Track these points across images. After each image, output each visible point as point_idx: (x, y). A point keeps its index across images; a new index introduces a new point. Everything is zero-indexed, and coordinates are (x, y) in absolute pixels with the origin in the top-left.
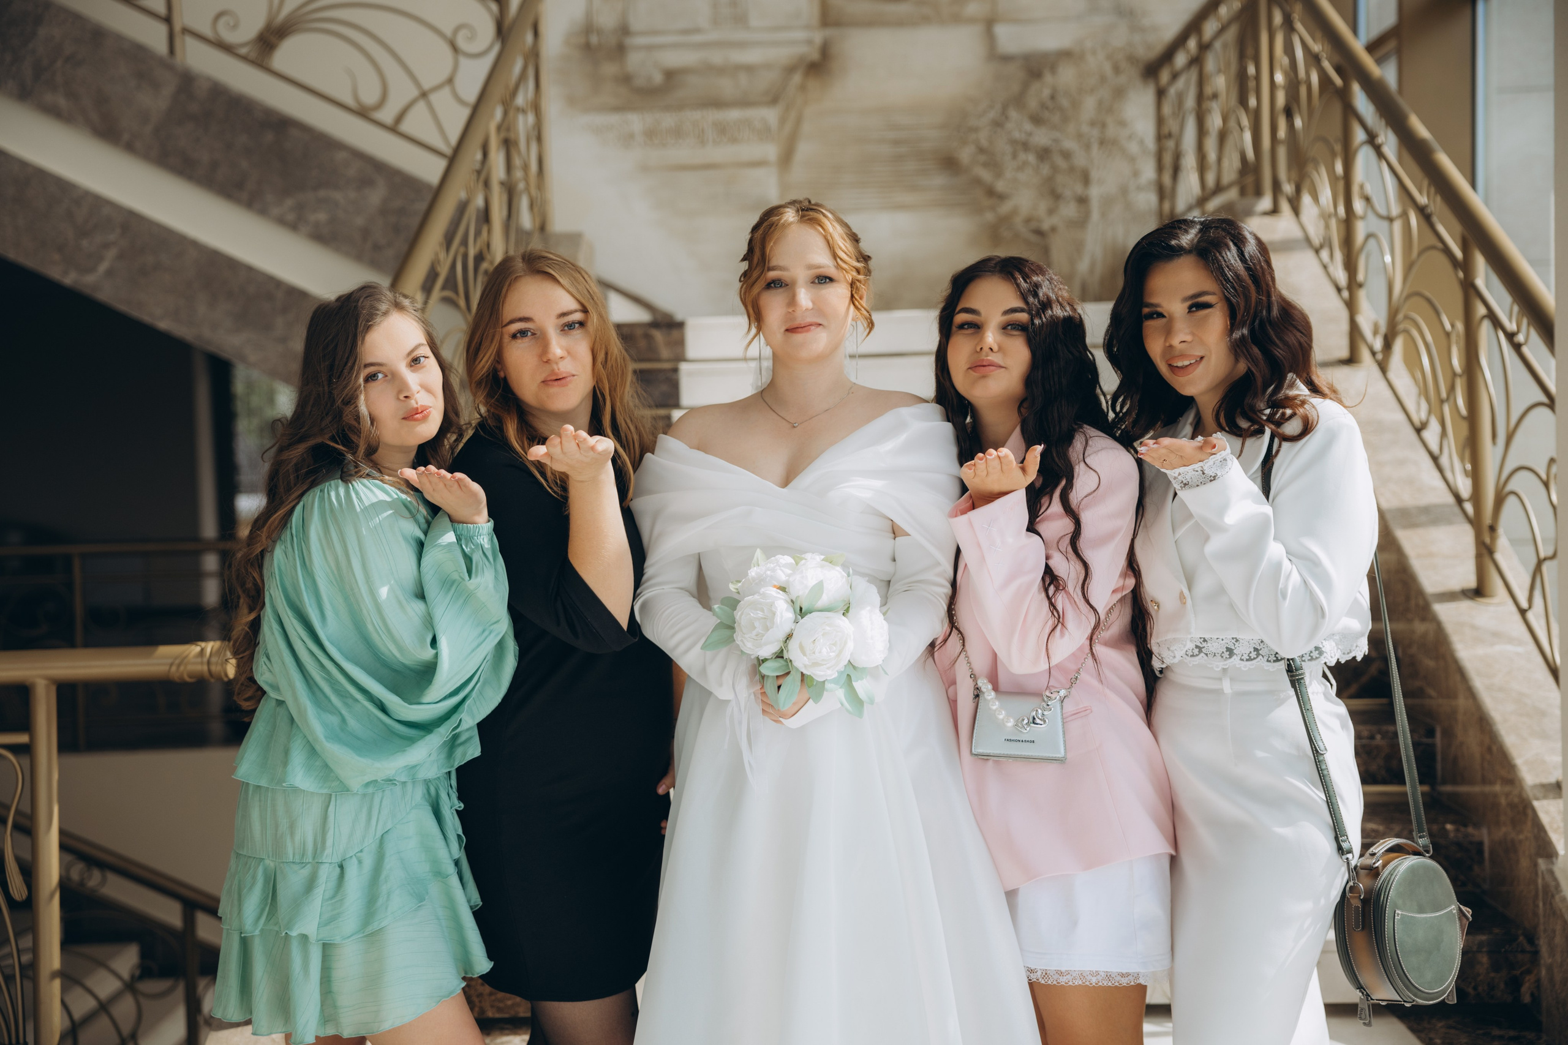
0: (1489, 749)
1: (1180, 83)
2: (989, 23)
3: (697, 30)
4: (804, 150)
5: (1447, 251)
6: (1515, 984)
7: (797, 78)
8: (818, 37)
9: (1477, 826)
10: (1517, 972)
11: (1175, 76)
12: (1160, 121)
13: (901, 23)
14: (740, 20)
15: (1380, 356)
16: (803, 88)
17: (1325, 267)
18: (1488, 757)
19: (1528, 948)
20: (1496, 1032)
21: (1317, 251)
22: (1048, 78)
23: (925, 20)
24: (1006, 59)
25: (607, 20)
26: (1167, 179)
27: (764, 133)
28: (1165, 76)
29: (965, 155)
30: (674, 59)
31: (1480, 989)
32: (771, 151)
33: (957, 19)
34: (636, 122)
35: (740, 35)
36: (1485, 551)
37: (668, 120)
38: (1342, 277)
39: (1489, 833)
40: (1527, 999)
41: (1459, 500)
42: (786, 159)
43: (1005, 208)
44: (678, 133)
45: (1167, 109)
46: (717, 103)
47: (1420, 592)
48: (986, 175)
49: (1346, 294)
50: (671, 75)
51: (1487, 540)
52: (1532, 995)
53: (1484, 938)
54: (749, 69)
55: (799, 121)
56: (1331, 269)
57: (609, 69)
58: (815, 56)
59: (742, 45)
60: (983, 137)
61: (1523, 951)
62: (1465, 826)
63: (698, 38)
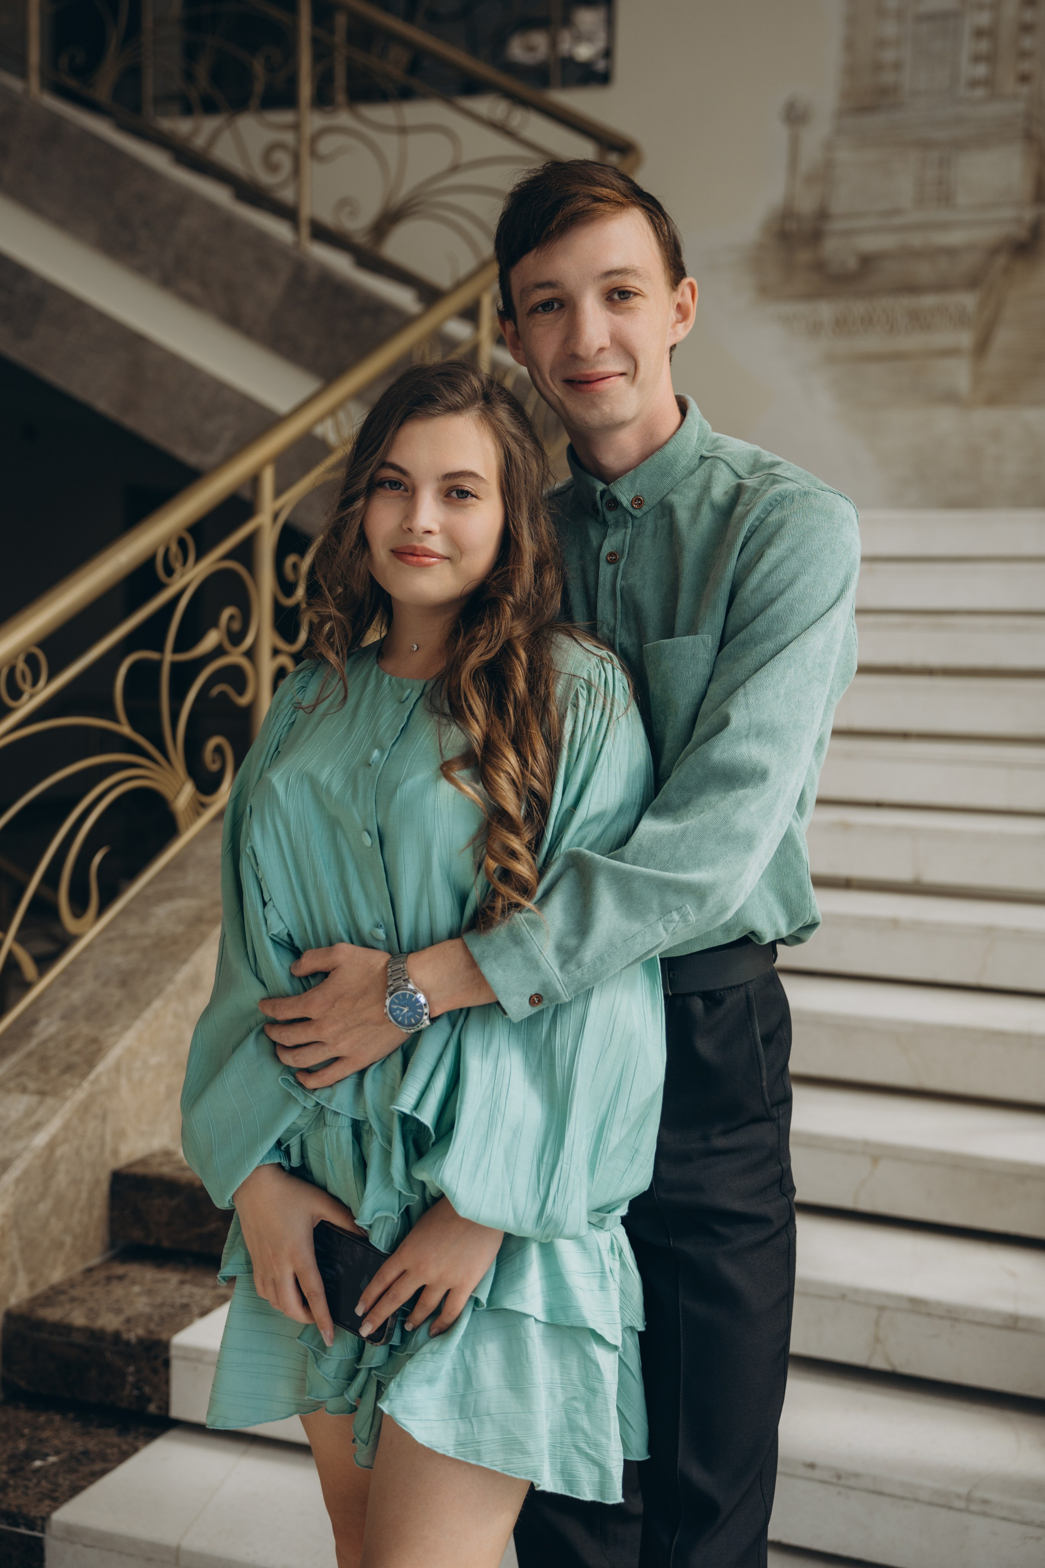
3: (897, 212)
4: (1003, 337)
7: (1001, 260)
8: (1030, 214)
14: (946, 198)
16: (1007, 271)
25: (806, 204)
27: (961, 320)
30: (870, 243)
32: (965, 339)
34: (826, 310)
35: (945, 215)
37: (859, 308)
42: (982, 347)
44: (868, 322)
46: (912, 288)
50: (867, 261)
54: (950, 252)
55: (1000, 306)
57: (804, 256)
58: (1024, 235)
59: (944, 226)
63: (897, 221)
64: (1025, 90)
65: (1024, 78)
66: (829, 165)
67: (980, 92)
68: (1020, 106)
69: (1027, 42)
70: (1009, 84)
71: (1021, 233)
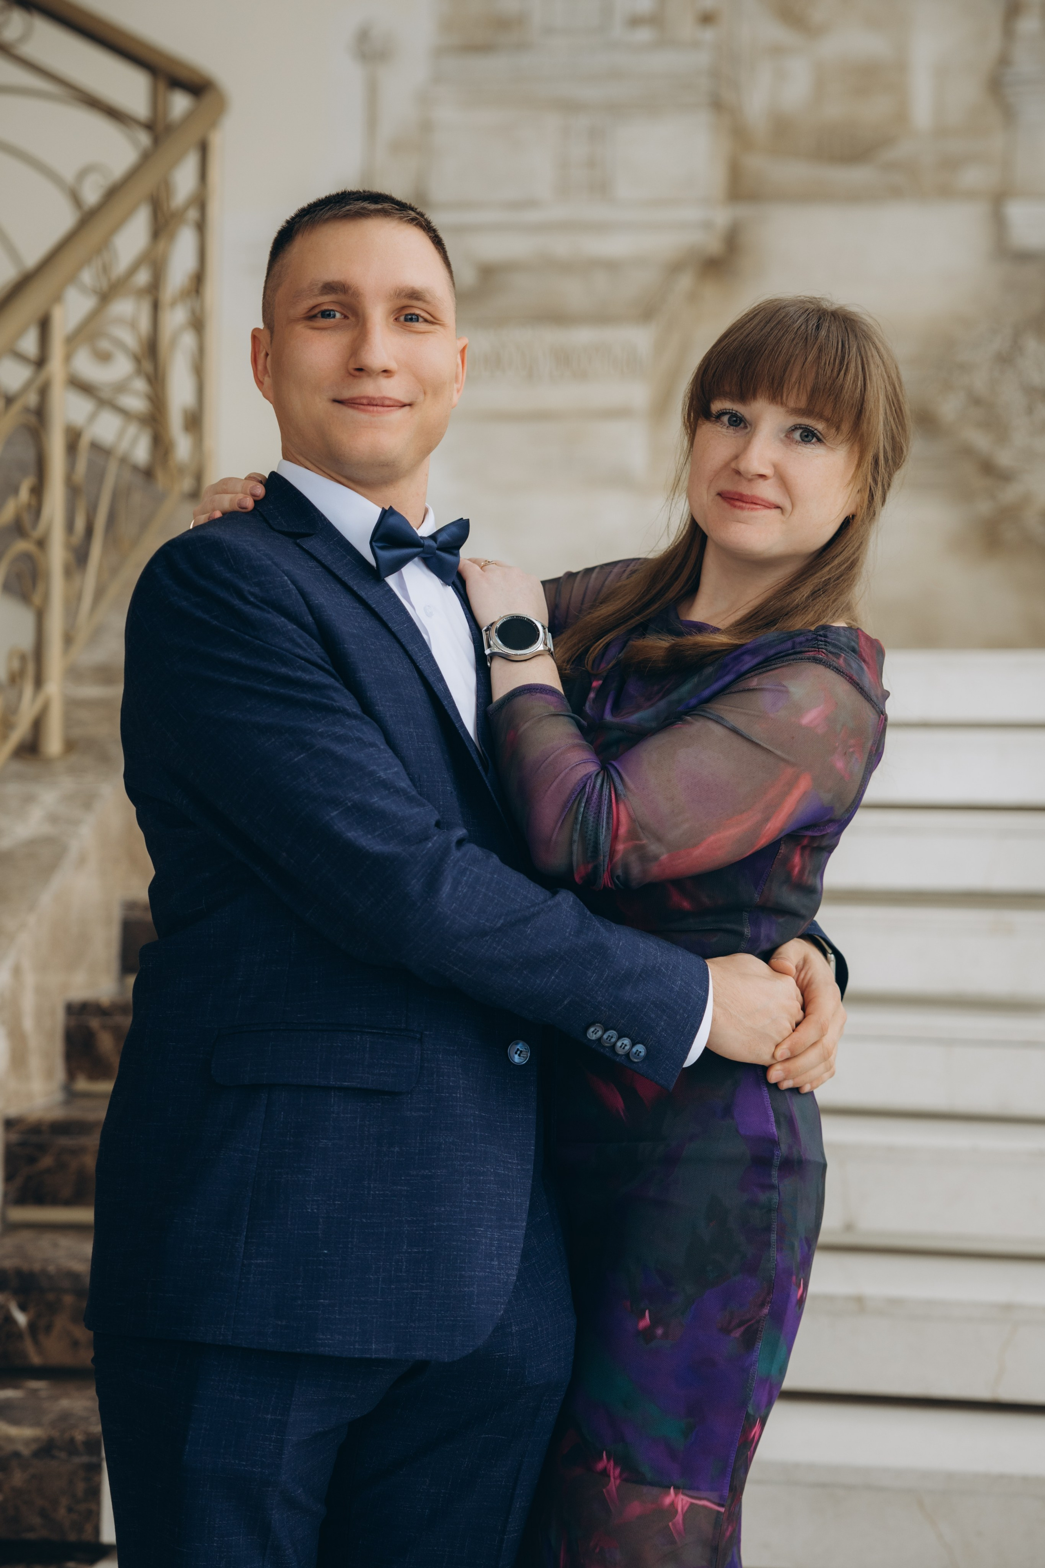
2: (999, 199)
3: (531, 204)
7: (685, 282)
8: (722, 217)
14: (600, 187)
16: (693, 297)
23: (895, 193)
24: (1023, 257)
27: (629, 366)
29: (949, 408)
32: (640, 396)
33: (946, 193)
35: (599, 212)
43: (1010, 494)
46: (558, 317)
48: (981, 441)
54: (610, 266)
58: (715, 247)
59: (600, 228)
60: (979, 381)
63: (532, 216)
64: (708, 35)
65: (707, 19)
66: (426, 127)
67: (644, 35)
68: (702, 59)
70: (686, 28)
71: (713, 245)
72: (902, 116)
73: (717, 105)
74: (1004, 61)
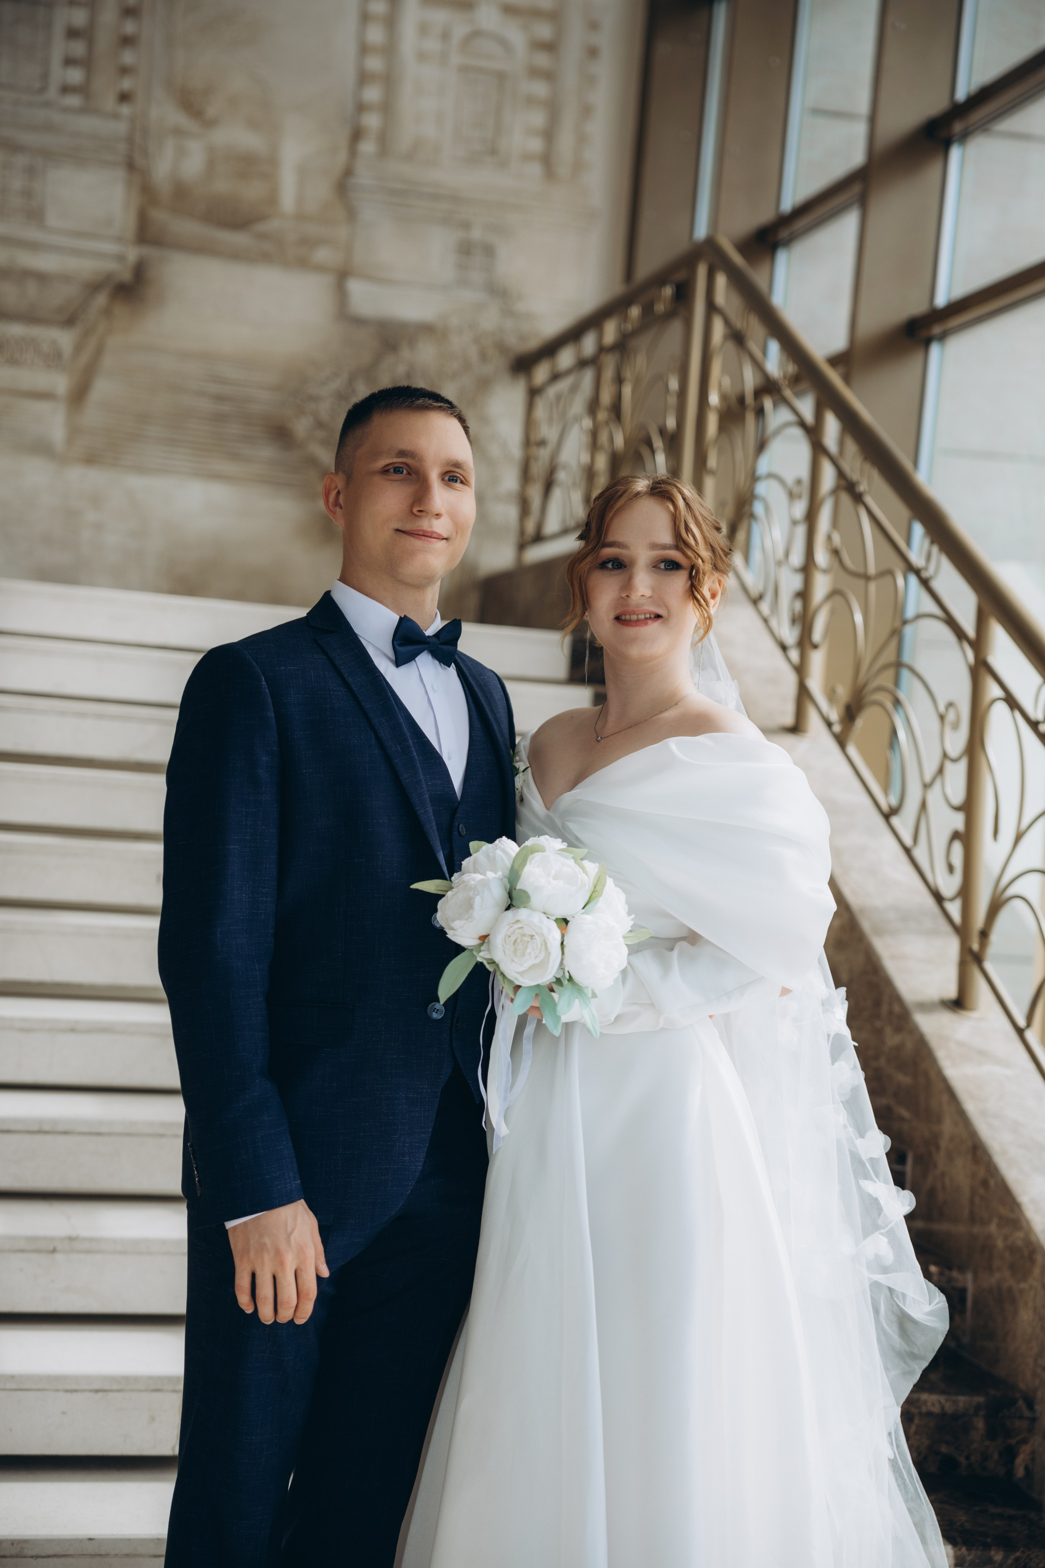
0: (985, 1183)
1: (563, 385)
2: (342, 275)
4: (103, 389)
5: (951, 622)
6: (1010, 1454)
7: (101, 299)
8: (132, 254)
9: (962, 1269)
10: (1013, 1441)
11: (555, 377)
12: (529, 423)
13: (236, 256)
14: (34, 215)
15: (837, 728)
16: (107, 312)
17: (766, 621)
18: (982, 1191)
19: (1027, 1413)
20: (993, 1510)
21: (755, 601)
22: (406, 353)
23: (266, 258)
24: (359, 322)
26: (535, 493)
27: (53, 359)
28: (541, 373)
29: (301, 427)
31: (973, 1458)
32: (60, 383)
33: (303, 264)
35: (32, 234)
36: (969, 958)
38: (790, 635)
39: (976, 1278)
40: (1020, 1472)
41: (939, 898)
42: (78, 396)
45: (541, 411)
47: (896, 998)
49: (794, 655)
51: (975, 947)
52: (1026, 1468)
53: (981, 1399)
54: (42, 278)
55: (99, 352)
56: (774, 623)
58: (126, 276)
59: (34, 246)
61: (1021, 1417)
62: (950, 1268)
64: (125, 110)
65: (124, 97)
67: (74, 101)
68: (121, 128)
69: (128, 57)
70: (109, 103)
71: (125, 274)
72: (273, 199)
73: (130, 166)
74: (348, 172)
